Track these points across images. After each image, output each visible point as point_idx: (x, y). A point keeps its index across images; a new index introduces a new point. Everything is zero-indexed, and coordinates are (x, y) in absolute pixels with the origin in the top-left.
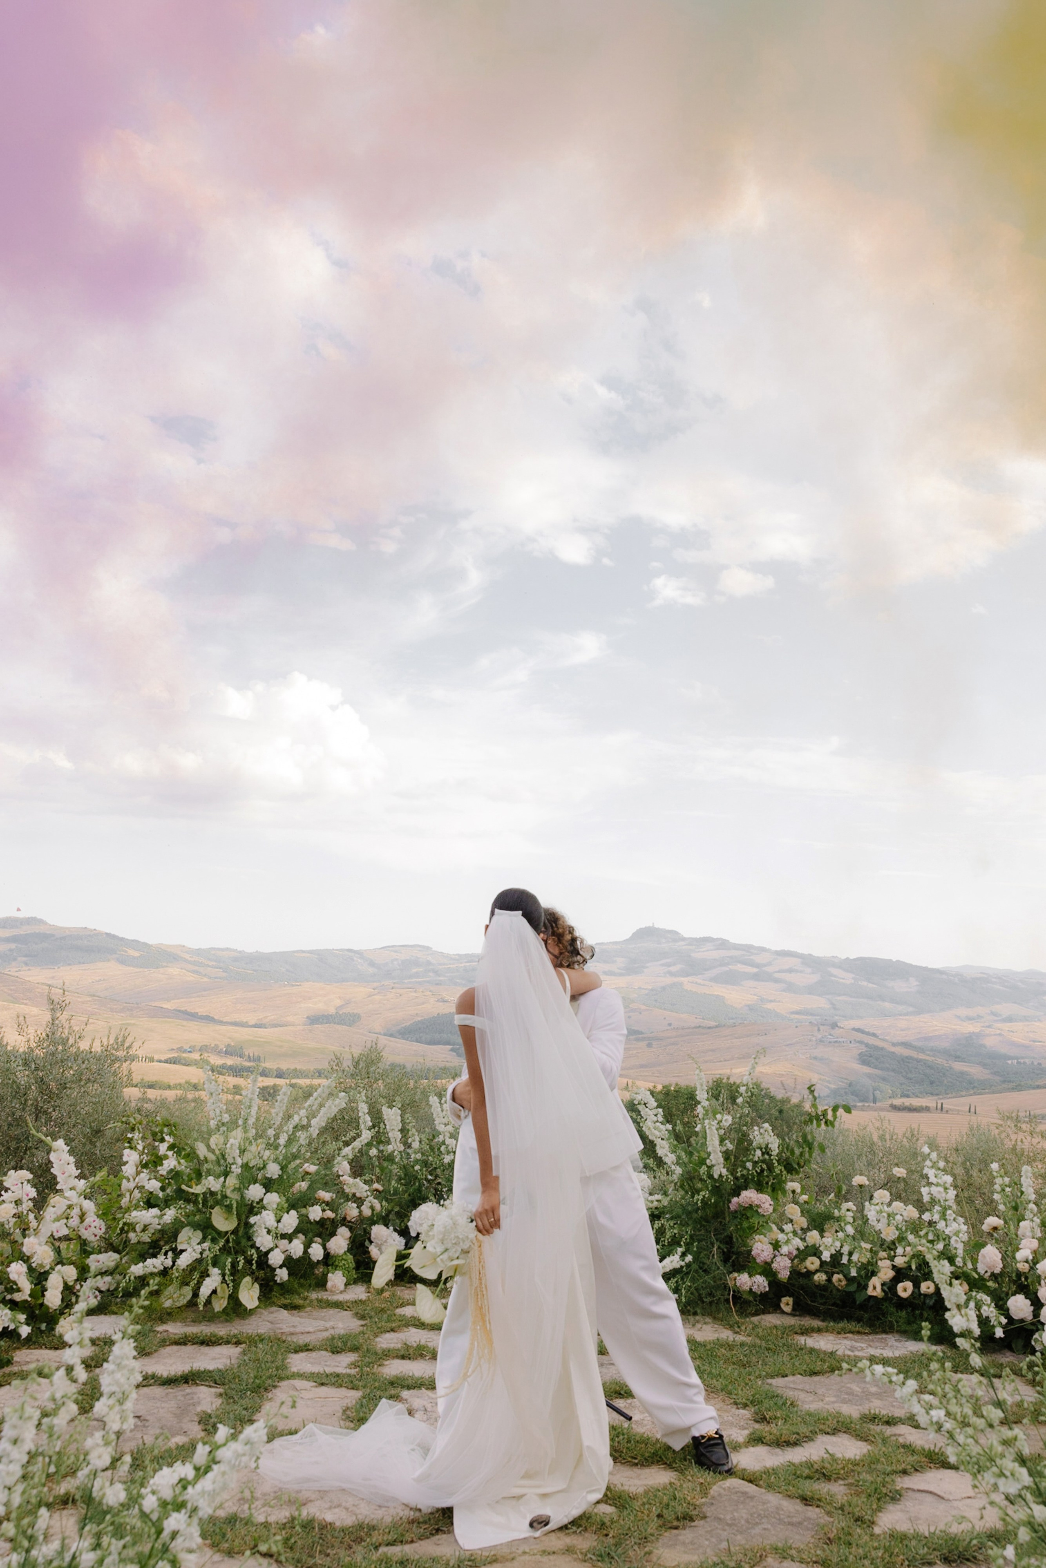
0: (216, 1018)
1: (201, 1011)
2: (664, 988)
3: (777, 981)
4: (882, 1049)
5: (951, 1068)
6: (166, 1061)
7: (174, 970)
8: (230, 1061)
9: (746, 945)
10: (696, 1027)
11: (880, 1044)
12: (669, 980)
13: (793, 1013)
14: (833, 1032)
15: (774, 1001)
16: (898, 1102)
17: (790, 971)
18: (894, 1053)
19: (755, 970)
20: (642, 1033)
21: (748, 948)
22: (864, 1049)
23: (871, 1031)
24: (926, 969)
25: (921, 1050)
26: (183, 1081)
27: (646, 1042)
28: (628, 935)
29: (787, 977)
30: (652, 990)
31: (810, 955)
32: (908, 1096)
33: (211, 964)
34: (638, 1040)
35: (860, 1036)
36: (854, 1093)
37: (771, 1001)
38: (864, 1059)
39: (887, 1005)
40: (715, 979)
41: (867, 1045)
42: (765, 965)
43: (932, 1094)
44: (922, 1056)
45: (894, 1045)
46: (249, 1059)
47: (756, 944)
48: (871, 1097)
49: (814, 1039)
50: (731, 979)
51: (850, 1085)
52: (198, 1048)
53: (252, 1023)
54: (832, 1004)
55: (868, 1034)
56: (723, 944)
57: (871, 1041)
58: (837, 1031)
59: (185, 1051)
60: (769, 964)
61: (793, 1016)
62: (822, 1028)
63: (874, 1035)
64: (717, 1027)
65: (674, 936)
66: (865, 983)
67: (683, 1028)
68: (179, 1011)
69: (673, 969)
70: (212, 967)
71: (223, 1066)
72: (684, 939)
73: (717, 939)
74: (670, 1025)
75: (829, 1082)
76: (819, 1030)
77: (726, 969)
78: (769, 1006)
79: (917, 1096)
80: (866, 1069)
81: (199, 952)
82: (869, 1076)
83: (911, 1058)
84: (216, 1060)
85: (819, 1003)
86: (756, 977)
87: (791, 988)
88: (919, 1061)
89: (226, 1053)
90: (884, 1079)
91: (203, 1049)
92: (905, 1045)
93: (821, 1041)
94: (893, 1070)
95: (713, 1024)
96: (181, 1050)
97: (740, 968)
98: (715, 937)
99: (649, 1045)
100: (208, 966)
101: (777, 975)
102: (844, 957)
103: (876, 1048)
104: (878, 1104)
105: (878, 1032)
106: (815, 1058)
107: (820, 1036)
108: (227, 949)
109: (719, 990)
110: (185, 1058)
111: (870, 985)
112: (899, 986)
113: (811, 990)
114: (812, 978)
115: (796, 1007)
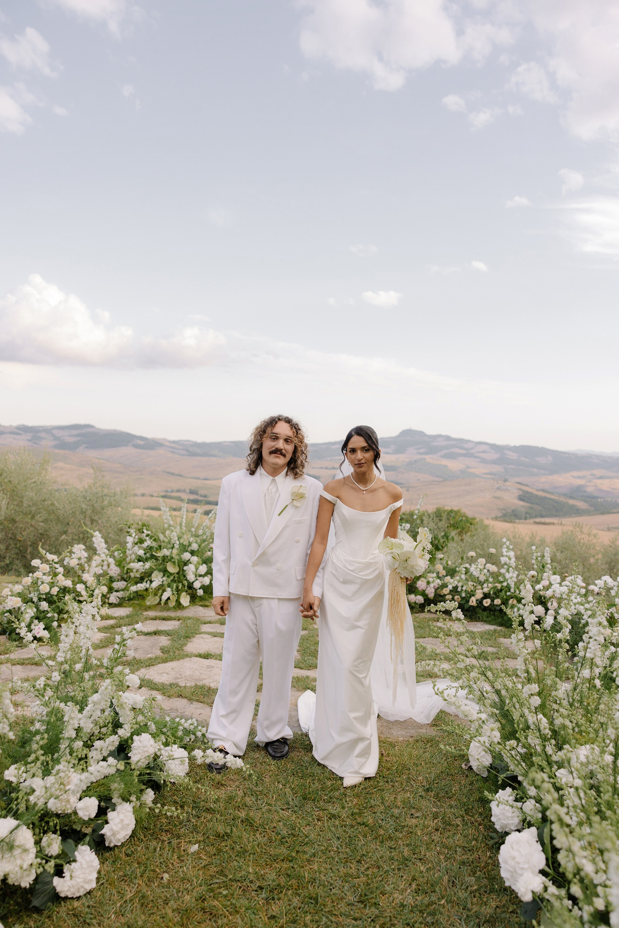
0: (183, 475)
1: (176, 472)
2: (415, 461)
3: (476, 457)
4: (531, 493)
5: (568, 503)
6: (160, 497)
7: (161, 451)
8: (192, 497)
11: (530, 490)
12: (419, 457)
13: (483, 474)
14: (505, 484)
15: (474, 468)
16: (538, 520)
17: (484, 452)
19: (464, 452)
20: (403, 484)
21: (462, 441)
22: (521, 493)
24: (557, 451)
25: (552, 493)
29: (482, 455)
31: (495, 444)
32: (543, 517)
33: (180, 448)
35: (520, 486)
36: (515, 515)
37: (472, 468)
38: (521, 498)
39: (533, 471)
40: (442, 456)
41: (523, 491)
42: (470, 449)
43: (556, 516)
45: (537, 491)
46: (201, 496)
48: (524, 518)
49: (494, 487)
50: (451, 456)
51: (513, 511)
52: (174, 490)
53: (202, 477)
54: (506, 469)
55: (525, 485)
56: (449, 438)
57: (526, 489)
58: (507, 484)
59: (169, 492)
60: (472, 449)
61: (484, 476)
62: (499, 482)
63: (528, 486)
64: (443, 481)
65: (422, 434)
66: (524, 459)
67: (425, 482)
68: (165, 470)
69: (422, 451)
72: (428, 435)
73: (447, 436)
74: (418, 480)
75: (502, 509)
77: (449, 451)
78: (471, 470)
79: (548, 518)
80: (522, 503)
81: (173, 442)
82: (524, 507)
83: (546, 498)
84: (185, 496)
85: (499, 469)
86: (465, 455)
87: (484, 461)
88: (550, 499)
89: (190, 493)
90: (532, 508)
91: (178, 491)
92: (544, 491)
93: (498, 488)
94: (537, 504)
95: (441, 479)
96: (167, 491)
97: (457, 450)
98: (443, 434)
99: (407, 490)
101: (477, 454)
102: (513, 445)
103: (528, 492)
104: (527, 521)
105: (529, 484)
107: (498, 486)
109: (444, 462)
110: (169, 496)
111: (527, 460)
112: (542, 460)
113: (494, 462)
114: (494, 456)
115: (486, 471)
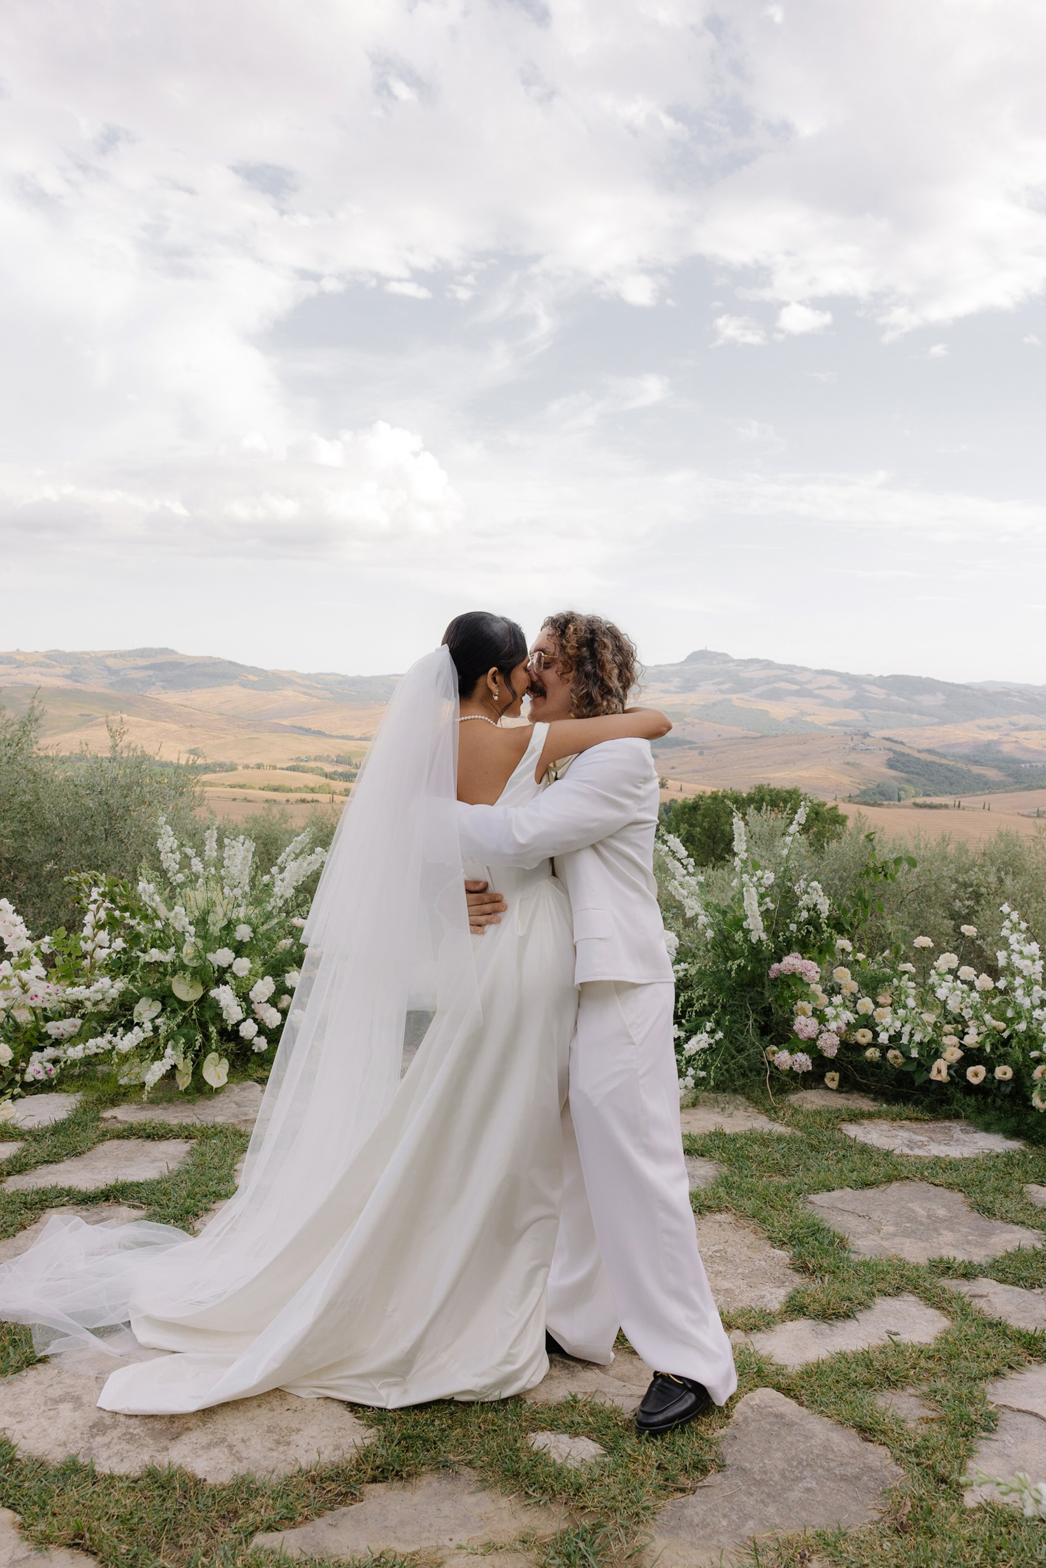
0: (327, 732)
1: (314, 727)
2: (714, 704)
3: (816, 697)
4: (908, 755)
5: (969, 771)
6: (287, 769)
7: (289, 692)
8: (340, 769)
9: (790, 666)
10: (742, 738)
11: (907, 751)
12: (720, 697)
13: (830, 724)
14: (865, 741)
15: (814, 714)
16: (920, 800)
17: (829, 687)
18: (918, 759)
19: (796, 687)
20: (693, 743)
21: (793, 669)
22: (891, 755)
23: (899, 739)
24: (953, 684)
25: (944, 756)
26: (302, 786)
27: (696, 752)
28: (683, 658)
29: (826, 693)
30: (704, 706)
31: (847, 673)
32: (929, 795)
33: (319, 686)
34: (690, 749)
35: (888, 744)
36: (880, 793)
37: (810, 715)
38: (891, 765)
39: (915, 716)
40: (760, 696)
41: (895, 752)
42: (806, 683)
43: (951, 794)
44: (944, 761)
45: (919, 751)
47: (799, 665)
48: (897, 797)
49: (847, 747)
50: (775, 695)
51: (878, 786)
52: (313, 758)
53: (358, 736)
54: (865, 716)
55: (896, 742)
56: (768, 665)
57: (899, 748)
58: (868, 740)
59: (302, 761)
60: (810, 682)
61: (830, 727)
62: (855, 737)
63: (902, 743)
64: (761, 737)
65: (724, 658)
66: (896, 698)
67: (731, 739)
68: (296, 727)
69: (723, 687)
70: (321, 689)
71: (335, 773)
72: (733, 661)
73: (763, 661)
74: (719, 736)
75: (859, 784)
76: (852, 739)
77: (770, 686)
78: (809, 719)
79: (937, 796)
80: (893, 773)
81: (308, 676)
82: (895, 778)
83: (934, 763)
84: (329, 768)
85: (853, 715)
86: (797, 694)
87: (828, 703)
88: (941, 765)
89: (337, 762)
90: (908, 781)
91: (317, 759)
92: (929, 751)
93: (854, 749)
94: (917, 774)
95: (759, 735)
96: (298, 759)
97: (783, 685)
98: (761, 658)
99: (701, 753)
100: (316, 688)
101: (816, 692)
102: (877, 675)
103: (903, 754)
104: (902, 802)
105: (905, 741)
106: (848, 764)
107: (852, 745)
108: (333, 674)
109: (764, 705)
110: (302, 767)
111: (901, 700)
112: (927, 700)
113: (846, 705)
114: (848, 694)
115: (832, 720)
